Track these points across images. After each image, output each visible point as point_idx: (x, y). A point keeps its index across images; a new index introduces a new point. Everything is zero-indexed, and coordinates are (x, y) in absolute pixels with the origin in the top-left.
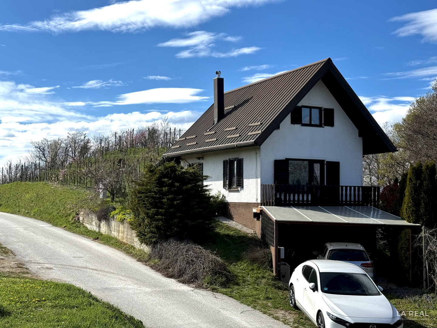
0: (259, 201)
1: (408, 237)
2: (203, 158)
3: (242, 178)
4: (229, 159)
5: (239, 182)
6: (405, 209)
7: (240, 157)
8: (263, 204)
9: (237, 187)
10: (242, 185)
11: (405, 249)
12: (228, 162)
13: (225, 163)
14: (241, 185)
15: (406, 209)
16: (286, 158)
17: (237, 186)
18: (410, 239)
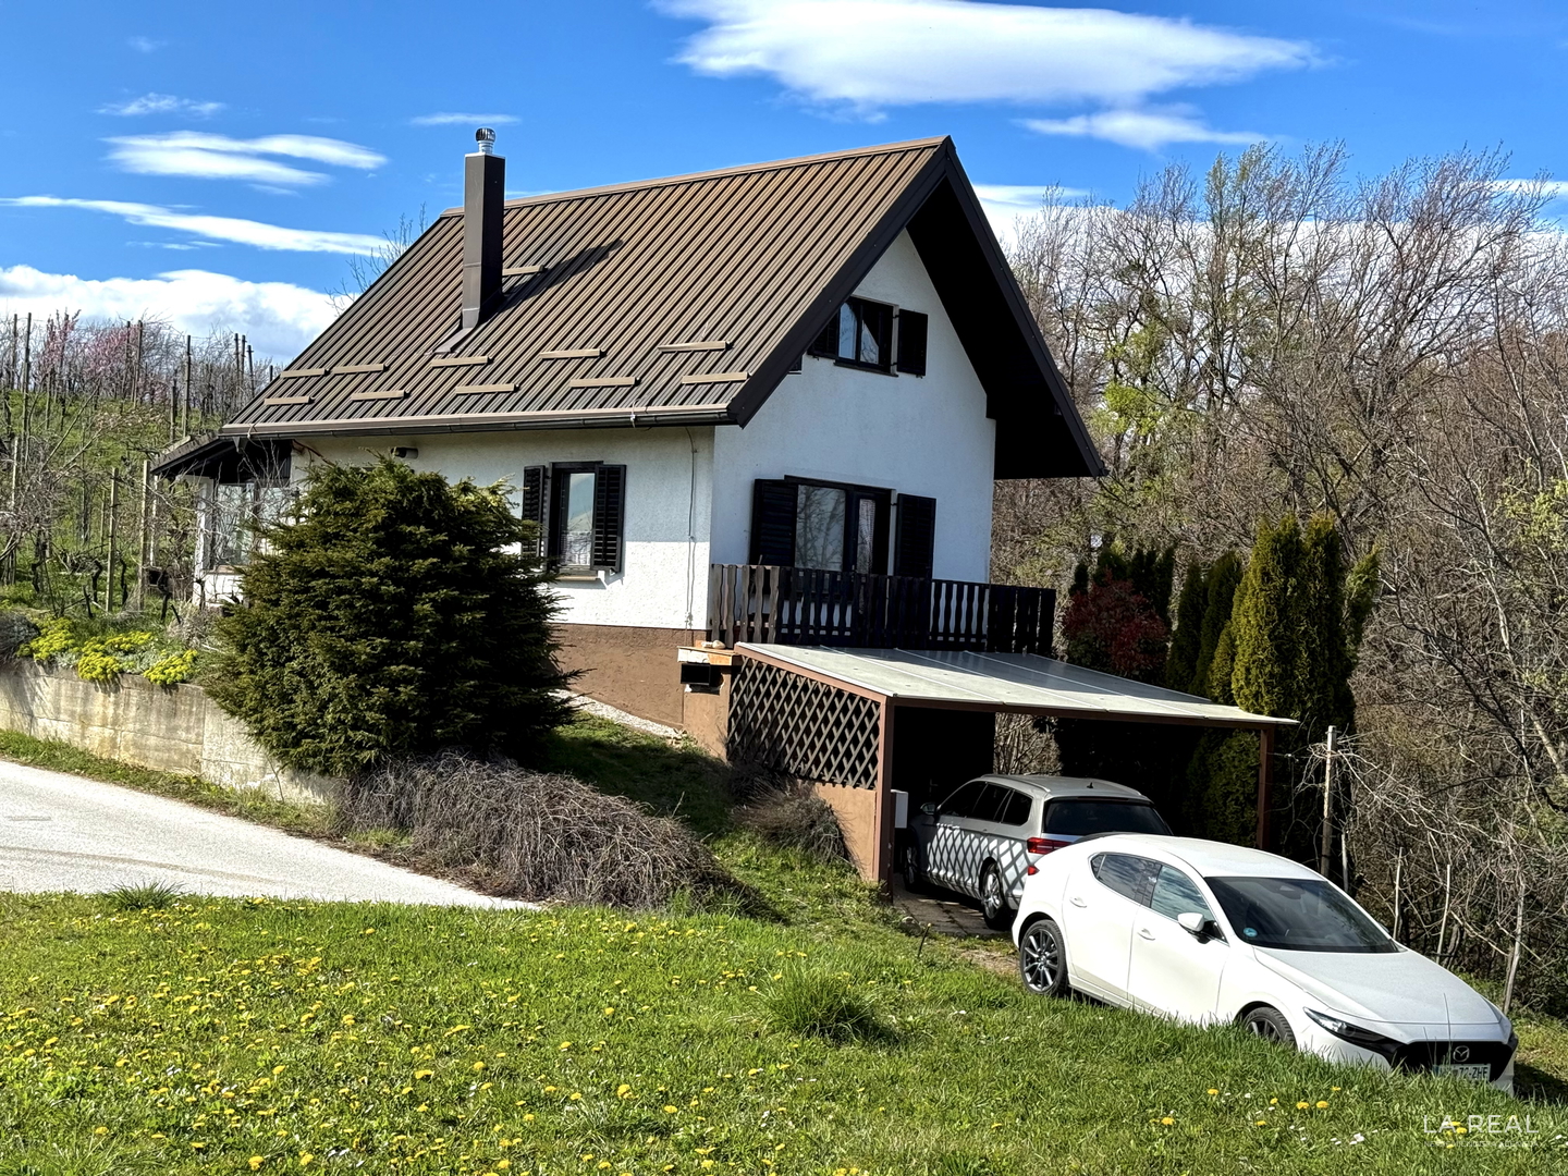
0: (700, 623)
1: (1252, 761)
2: (415, 452)
3: (619, 539)
4: (554, 464)
5: (606, 551)
6: (1243, 669)
7: (612, 458)
8: (716, 634)
9: (596, 567)
10: (617, 561)
11: (1241, 798)
12: (550, 474)
13: (532, 476)
14: (613, 564)
15: (1248, 670)
16: (786, 476)
17: (596, 563)
18: (1260, 765)
